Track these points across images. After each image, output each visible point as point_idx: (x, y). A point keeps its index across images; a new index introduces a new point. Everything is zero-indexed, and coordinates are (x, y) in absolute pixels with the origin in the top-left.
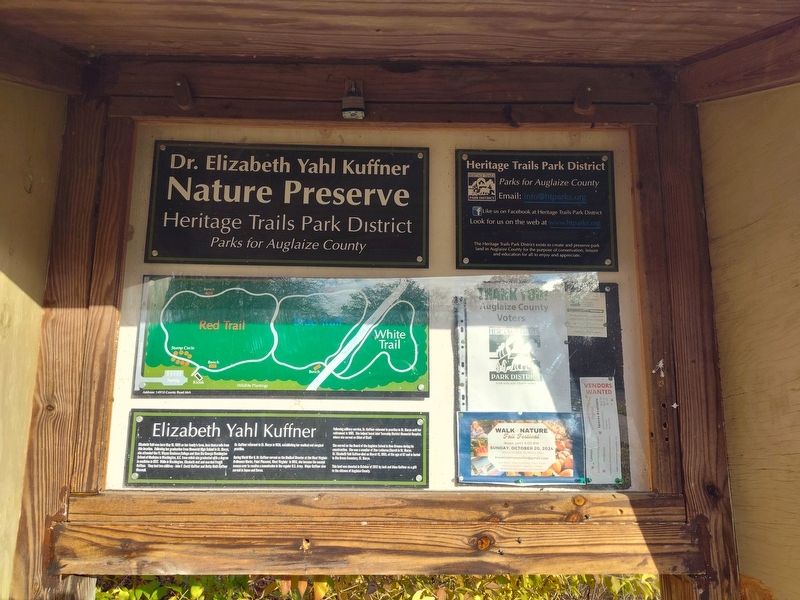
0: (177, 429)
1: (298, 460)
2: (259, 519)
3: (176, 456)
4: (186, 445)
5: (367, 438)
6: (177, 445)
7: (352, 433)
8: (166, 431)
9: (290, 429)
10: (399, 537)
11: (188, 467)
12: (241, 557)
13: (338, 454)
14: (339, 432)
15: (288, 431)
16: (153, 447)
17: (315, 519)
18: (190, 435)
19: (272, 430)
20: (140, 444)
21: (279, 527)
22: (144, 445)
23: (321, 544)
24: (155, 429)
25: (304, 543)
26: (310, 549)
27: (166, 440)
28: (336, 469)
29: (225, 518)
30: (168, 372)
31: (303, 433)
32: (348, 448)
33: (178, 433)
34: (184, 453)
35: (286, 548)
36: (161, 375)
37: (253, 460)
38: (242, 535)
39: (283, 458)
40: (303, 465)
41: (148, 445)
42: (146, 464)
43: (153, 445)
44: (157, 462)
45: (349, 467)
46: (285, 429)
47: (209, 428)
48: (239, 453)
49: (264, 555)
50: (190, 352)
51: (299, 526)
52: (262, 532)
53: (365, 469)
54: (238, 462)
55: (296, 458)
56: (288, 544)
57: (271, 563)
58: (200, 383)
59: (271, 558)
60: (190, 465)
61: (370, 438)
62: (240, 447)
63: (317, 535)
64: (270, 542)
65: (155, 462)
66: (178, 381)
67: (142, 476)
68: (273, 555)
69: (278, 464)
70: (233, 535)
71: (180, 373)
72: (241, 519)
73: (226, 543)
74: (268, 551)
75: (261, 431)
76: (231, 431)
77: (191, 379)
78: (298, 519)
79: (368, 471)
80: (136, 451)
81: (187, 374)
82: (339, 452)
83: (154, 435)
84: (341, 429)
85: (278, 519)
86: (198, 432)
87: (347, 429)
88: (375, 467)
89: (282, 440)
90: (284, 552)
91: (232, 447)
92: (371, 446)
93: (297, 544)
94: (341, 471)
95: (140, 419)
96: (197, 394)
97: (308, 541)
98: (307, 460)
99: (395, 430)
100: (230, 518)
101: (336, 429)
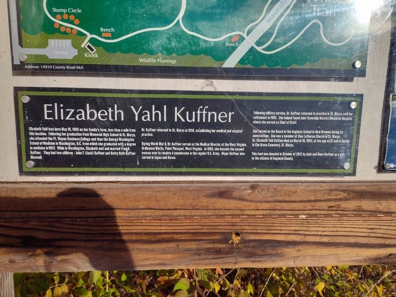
0: (73, 111)
1: (214, 147)
2: (182, 212)
3: (75, 142)
4: (86, 130)
5: (291, 123)
6: (75, 129)
7: (274, 118)
8: (59, 113)
9: (204, 112)
10: (339, 229)
11: (91, 153)
12: (164, 252)
13: (258, 140)
14: (260, 116)
15: (202, 115)
16: (47, 132)
17: (247, 212)
18: (88, 118)
19: (183, 114)
20: (31, 129)
21: (205, 221)
22: (36, 129)
23: (252, 237)
24: (46, 111)
25: (234, 236)
26: (241, 243)
27: (60, 123)
28: (256, 156)
29: (143, 213)
30: (52, 42)
31: (219, 117)
32: (269, 134)
33: (74, 115)
34: (85, 139)
35: (214, 242)
36: (44, 45)
37: (164, 146)
38: (163, 229)
39: (197, 144)
40: (220, 152)
41: (40, 129)
42: (42, 151)
43: (46, 129)
44: (53, 148)
45: (271, 154)
46: (199, 112)
47: (110, 110)
48: (149, 139)
49: (188, 250)
50: (77, 16)
51: (229, 219)
52: (187, 226)
53: (288, 157)
54: (146, 148)
55: (212, 144)
56: (217, 237)
57: (198, 257)
58: (93, 56)
59: (198, 252)
60: (92, 151)
61: (295, 122)
62: (148, 132)
63: (248, 229)
64: (195, 236)
65: (50, 148)
66: (66, 54)
67: (38, 163)
68: (199, 250)
69: (192, 151)
70: (153, 229)
71: (68, 42)
72: (161, 213)
73: (145, 238)
74: (193, 245)
75: (171, 114)
76: (136, 114)
77: (82, 51)
78: (227, 212)
79: (291, 159)
80: (27, 136)
81: (76, 45)
82: (260, 138)
83: (46, 118)
84: (263, 113)
85: (204, 213)
86: (98, 115)
87: (269, 113)
88: (298, 154)
89: (196, 125)
90: (211, 246)
91: (138, 133)
92: (295, 132)
93: (226, 237)
94: (262, 158)
95: (26, 99)
96: (91, 70)
97: (237, 234)
98: (225, 147)
99: (324, 114)
100: (149, 213)
101: (257, 113)
